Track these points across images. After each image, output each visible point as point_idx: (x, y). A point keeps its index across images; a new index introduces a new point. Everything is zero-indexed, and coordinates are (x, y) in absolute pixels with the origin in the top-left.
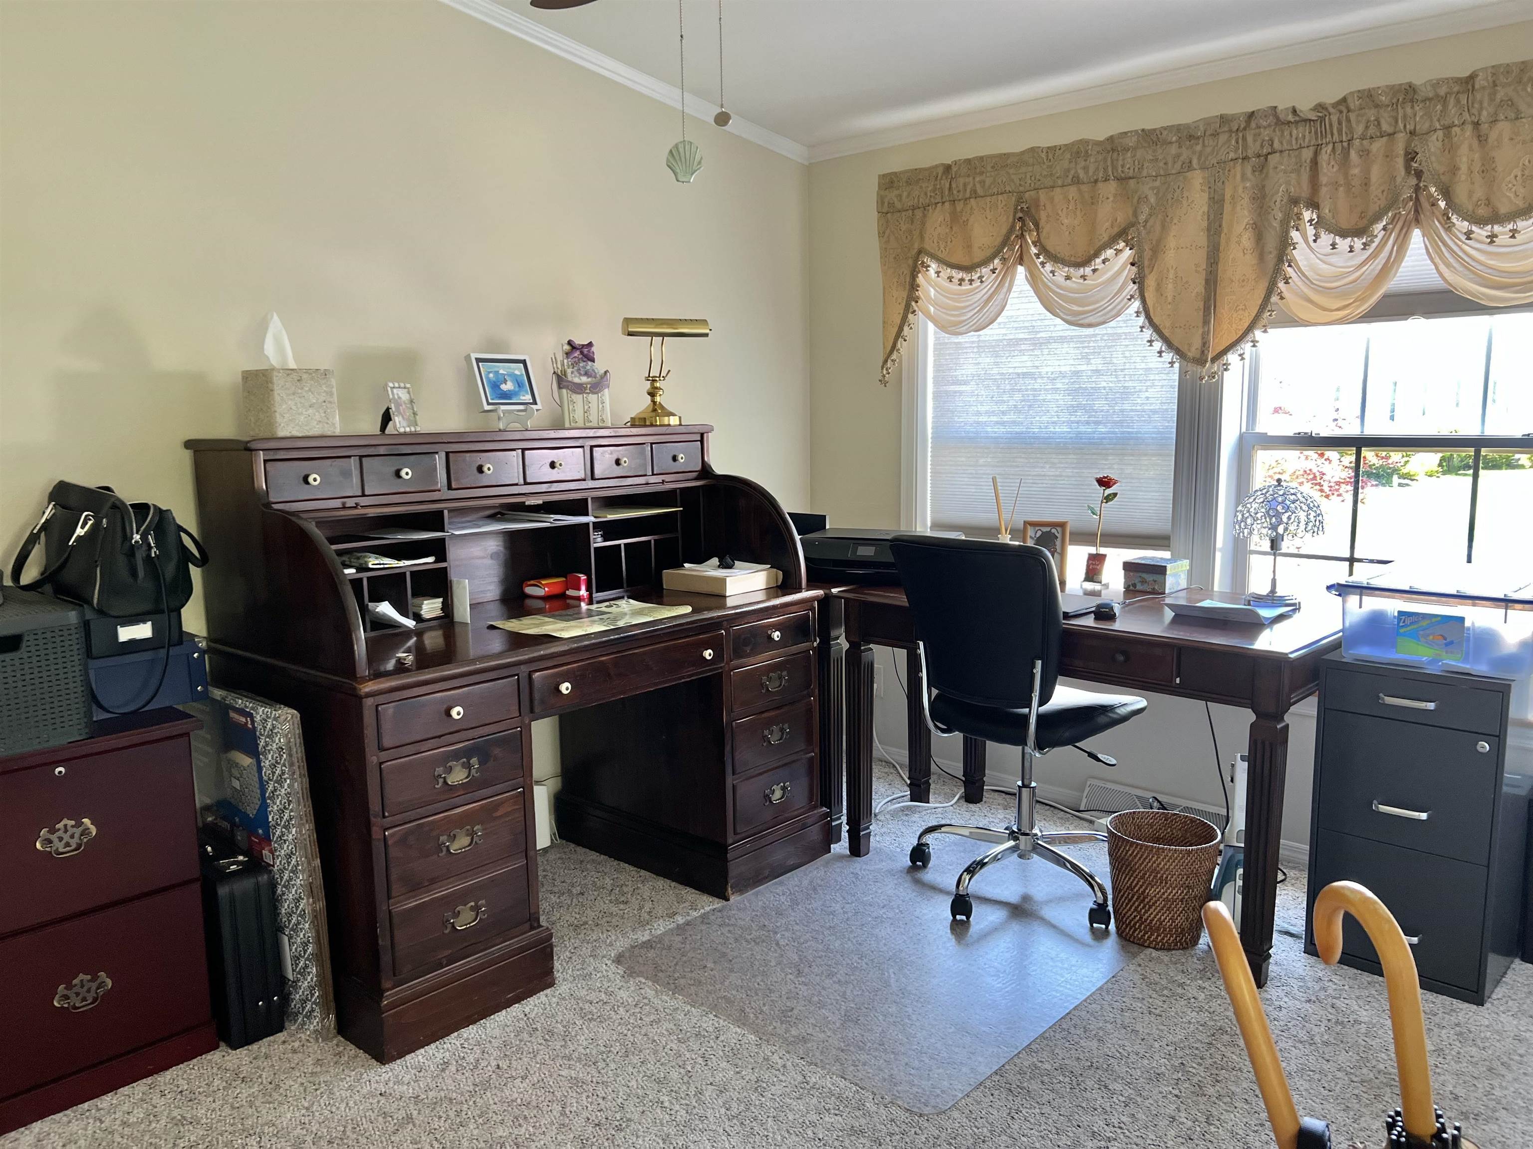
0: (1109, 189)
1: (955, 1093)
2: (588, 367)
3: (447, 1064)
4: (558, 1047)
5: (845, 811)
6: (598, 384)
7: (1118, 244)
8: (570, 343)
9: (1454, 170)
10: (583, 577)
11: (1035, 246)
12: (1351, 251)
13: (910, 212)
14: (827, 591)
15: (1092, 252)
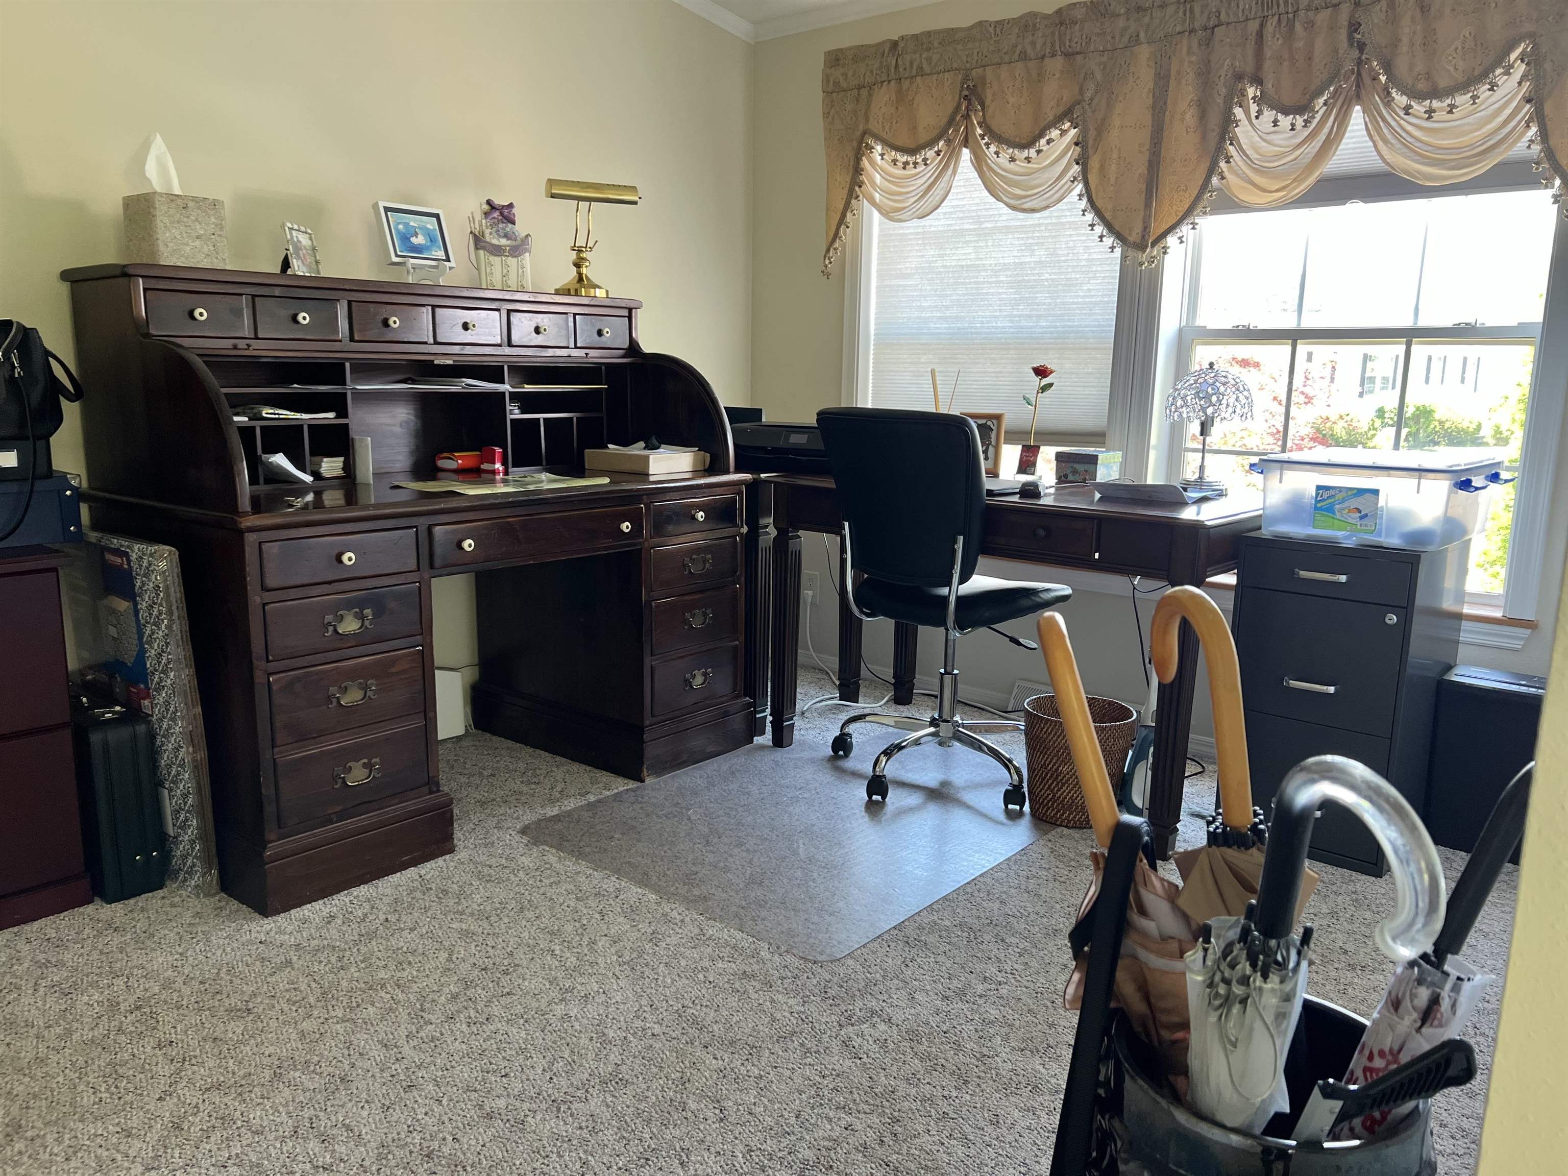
0: (1056, 65)
1: (851, 944)
2: (508, 229)
3: (333, 917)
4: (451, 904)
5: (769, 703)
6: (518, 248)
7: (1063, 124)
8: (489, 202)
9: (1395, 43)
10: (498, 450)
11: (981, 127)
12: (1292, 129)
13: (856, 91)
14: (756, 476)
15: (1037, 132)
